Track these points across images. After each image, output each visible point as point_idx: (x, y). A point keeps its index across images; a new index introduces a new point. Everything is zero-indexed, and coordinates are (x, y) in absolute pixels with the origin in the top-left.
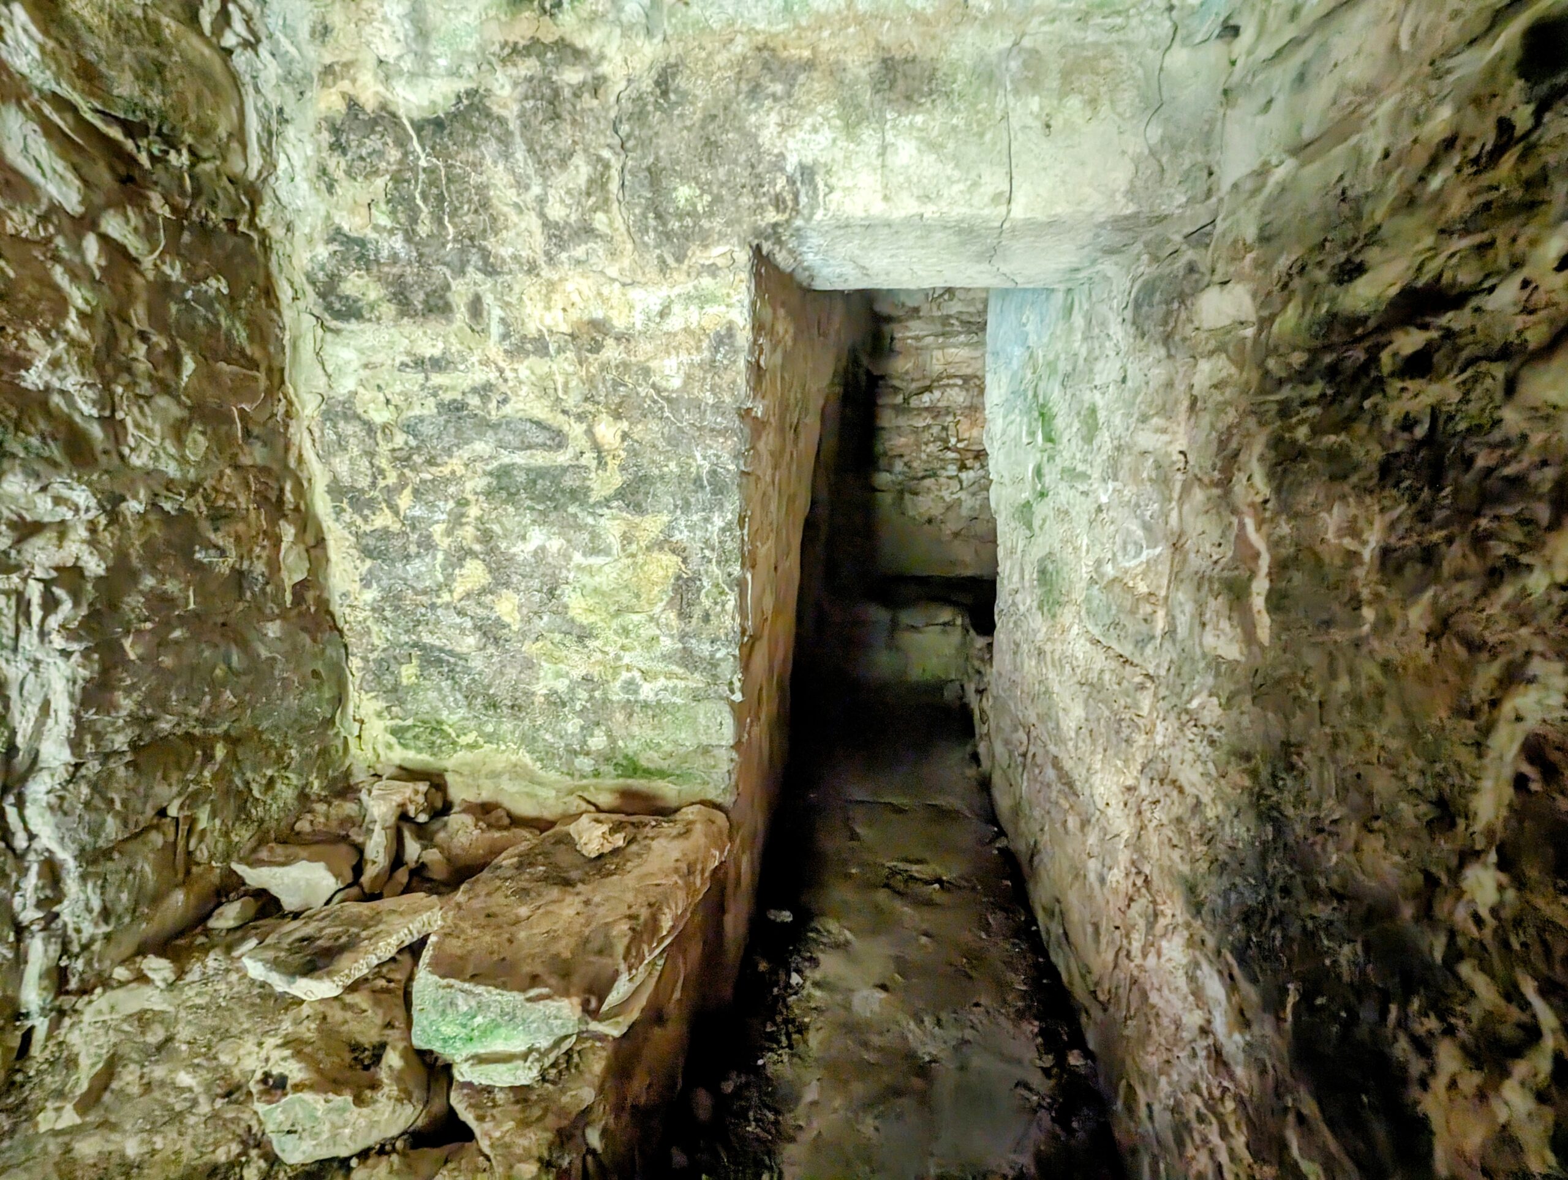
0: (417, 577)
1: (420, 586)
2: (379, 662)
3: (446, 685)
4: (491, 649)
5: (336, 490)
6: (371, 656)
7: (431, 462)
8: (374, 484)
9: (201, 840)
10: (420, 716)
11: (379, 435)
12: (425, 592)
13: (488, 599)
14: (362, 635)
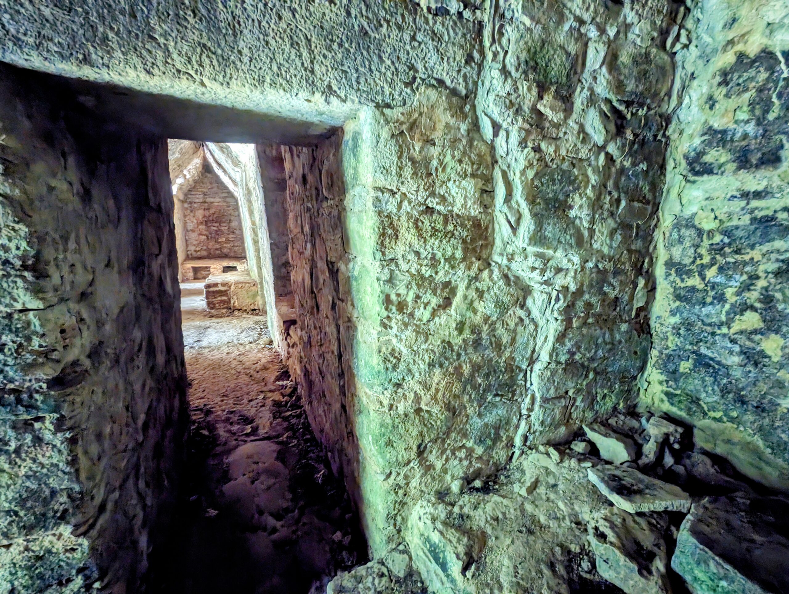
0: (708, 316)
1: (708, 321)
2: (669, 356)
3: (709, 380)
4: (750, 368)
5: (670, 264)
6: (665, 352)
7: (738, 252)
8: (693, 262)
9: (575, 410)
10: (687, 391)
11: (705, 236)
12: (710, 325)
13: (758, 337)
14: (662, 339)
